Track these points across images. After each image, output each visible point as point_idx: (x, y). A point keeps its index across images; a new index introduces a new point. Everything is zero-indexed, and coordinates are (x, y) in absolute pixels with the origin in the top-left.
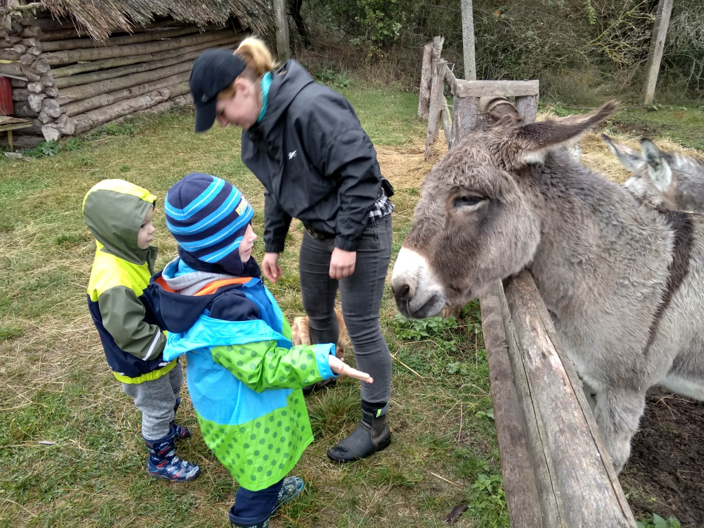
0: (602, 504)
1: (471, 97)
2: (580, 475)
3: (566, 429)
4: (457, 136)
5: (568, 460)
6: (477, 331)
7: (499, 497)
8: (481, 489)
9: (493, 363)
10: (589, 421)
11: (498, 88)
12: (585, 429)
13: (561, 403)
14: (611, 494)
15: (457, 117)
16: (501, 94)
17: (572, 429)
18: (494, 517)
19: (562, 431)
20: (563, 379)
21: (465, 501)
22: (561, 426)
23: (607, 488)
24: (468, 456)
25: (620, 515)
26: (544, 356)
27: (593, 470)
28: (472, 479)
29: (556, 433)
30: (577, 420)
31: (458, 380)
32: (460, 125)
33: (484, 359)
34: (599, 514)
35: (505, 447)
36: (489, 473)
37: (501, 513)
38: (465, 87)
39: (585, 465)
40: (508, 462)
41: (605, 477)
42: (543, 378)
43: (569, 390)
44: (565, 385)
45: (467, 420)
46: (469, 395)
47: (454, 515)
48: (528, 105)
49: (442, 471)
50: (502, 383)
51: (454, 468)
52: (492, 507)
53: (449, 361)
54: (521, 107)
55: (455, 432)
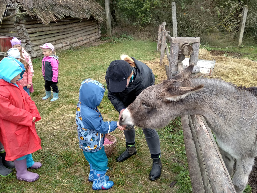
0: (218, 167)
1: (176, 43)
2: (212, 160)
4: (172, 56)
5: (208, 156)
6: (179, 124)
7: (188, 179)
8: (181, 176)
9: (185, 133)
10: (215, 145)
11: (186, 40)
12: (213, 147)
13: (206, 140)
14: (221, 165)
15: (172, 50)
16: (187, 42)
17: (209, 147)
18: (186, 185)
19: (206, 148)
20: (207, 133)
21: (176, 180)
22: (206, 146)
23: (220, 163)
24: (177, 165)
25: (224, 170)
26: (201, 126)
27: (216, 158)
28: (178, 172)
29: (204, 149)
30: (211, 144)
31: (173, 141)
32: (173, 53)
33: (182, 133)
34: (217, 170)
35: (190, 160)
36: (184, 171)
37: (189, 184)
38: (174, 40)
39: (213, 157)
40: (191, 165)
41: (219, 160)
42: (200, 133)
43: (208, 136)
45: (176, 154)
46: (177, 145)
47: (172, 185)
48: (196, 46)
49: (168, 170)
50: (188, 140)
51: (172, 169)
52: (185, 182)
53: (169, 134)
54: (194, 46)
55: (172, 158)
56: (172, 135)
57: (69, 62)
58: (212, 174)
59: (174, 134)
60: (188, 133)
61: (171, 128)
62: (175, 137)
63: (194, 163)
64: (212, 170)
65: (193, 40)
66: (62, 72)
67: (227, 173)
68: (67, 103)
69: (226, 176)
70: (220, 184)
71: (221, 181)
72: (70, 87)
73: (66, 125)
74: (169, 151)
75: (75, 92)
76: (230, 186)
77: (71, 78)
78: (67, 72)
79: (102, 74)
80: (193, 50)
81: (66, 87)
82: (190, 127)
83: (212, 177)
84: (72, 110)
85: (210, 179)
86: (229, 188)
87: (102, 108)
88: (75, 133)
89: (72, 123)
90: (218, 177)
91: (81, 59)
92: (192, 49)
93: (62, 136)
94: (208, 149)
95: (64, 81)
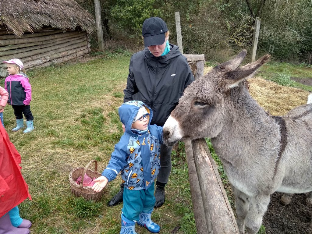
0: (221, 206)
2: (214, 197)
3: (210, 182)
5: (210, 193)
6: (184, 156)
7: (193, 222)
8: (186, 219)
9: (190, 167)
10: (218, 180)
12: (216, 182)
13: (208, 174)
14: (224, 203)
16: (190, 60)
17: (212, 182)
18: (191, 230)
19: (208, 183)
20: (210, 165)
21: (180, 225)
22: (208, 181)
23: (223, 201)
24: (181, 206)
25: (227, 210)
26: (203, 158)
27: (218, 195)
28: (182, 215)
29: (206, 184)
30: (214, 179)
31: (177, 176)
33: (187, 167)
34: (220, 210)
35: (194, 200)
36: (189, 213)
37: (194, 228)
39: (216, 194)
40: (196, 206)
41: (223, 198)
42: (203, 165)
43: (211, 169)
44: (210, 167)
45: (180, 192)
46: (181, 182)
47: (175, 230)
48: (201, 64)
49: (170, 213)
50: (193, 175)
51: (175, 211)
52: (191, 226)
53: (173, 169)
54: (198, 65)
55: (175, 197)
56: (176, 169)
57: (49, 82)
58: (213, 215)
59: (178, 168)
60: (192, 167)
61: (174, 161)
62: (179, 172)
63: (199, 203)
64: (214, 210)
65: (197, 57)
66: (40, 96)
67: (231, 213)
68: (45, 134)
69: (230, 217)
70: (222, 227)
71: (224, 223)
72: (49, 114)
73: (43, 164)
74: (172, 189)
75: (56, 120)
76: (233, 229)
77: (51, 102)
78: (45, 95)
79: (91, 97)
80: (197, 69)
81: (44, 114)
82: (194, 159)
83: (213, 219)
84: (51, 144)
85: (212, 221)
86: (232, 231)
87: (91, 139)
88: (55, 173)
89: (51, 160)
90: (220, 218)
91: (65, 78)
92: (196, 67)
93: (38, 178)
94: (210, 184)
95: (41, 107)
